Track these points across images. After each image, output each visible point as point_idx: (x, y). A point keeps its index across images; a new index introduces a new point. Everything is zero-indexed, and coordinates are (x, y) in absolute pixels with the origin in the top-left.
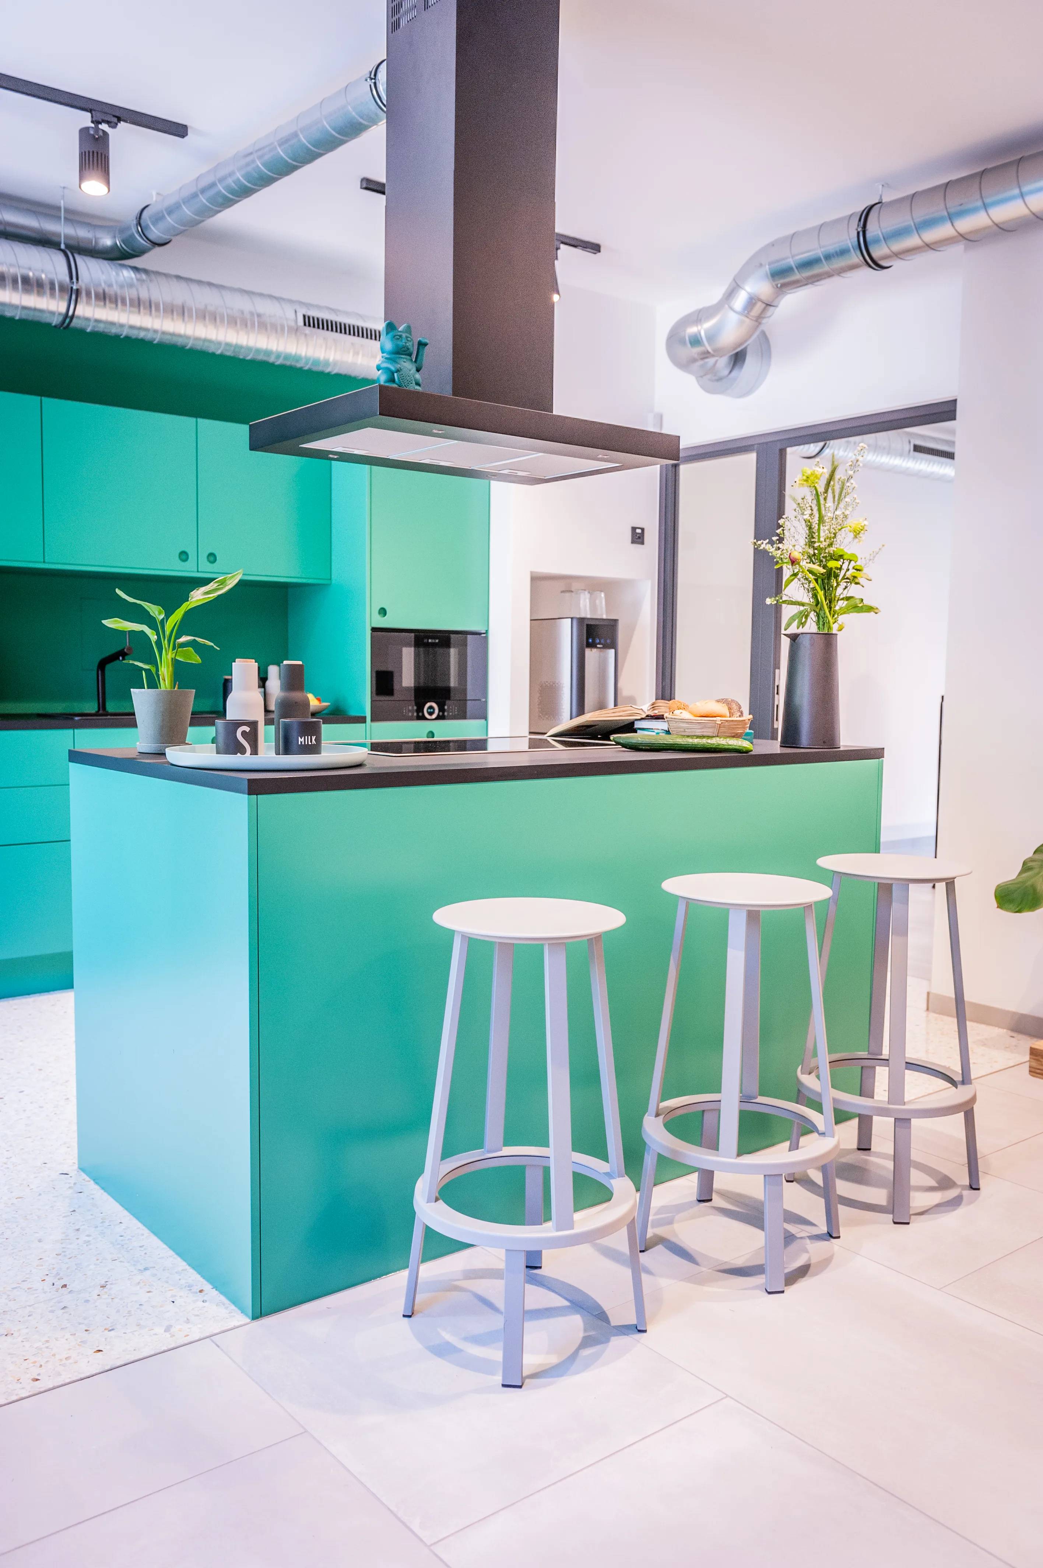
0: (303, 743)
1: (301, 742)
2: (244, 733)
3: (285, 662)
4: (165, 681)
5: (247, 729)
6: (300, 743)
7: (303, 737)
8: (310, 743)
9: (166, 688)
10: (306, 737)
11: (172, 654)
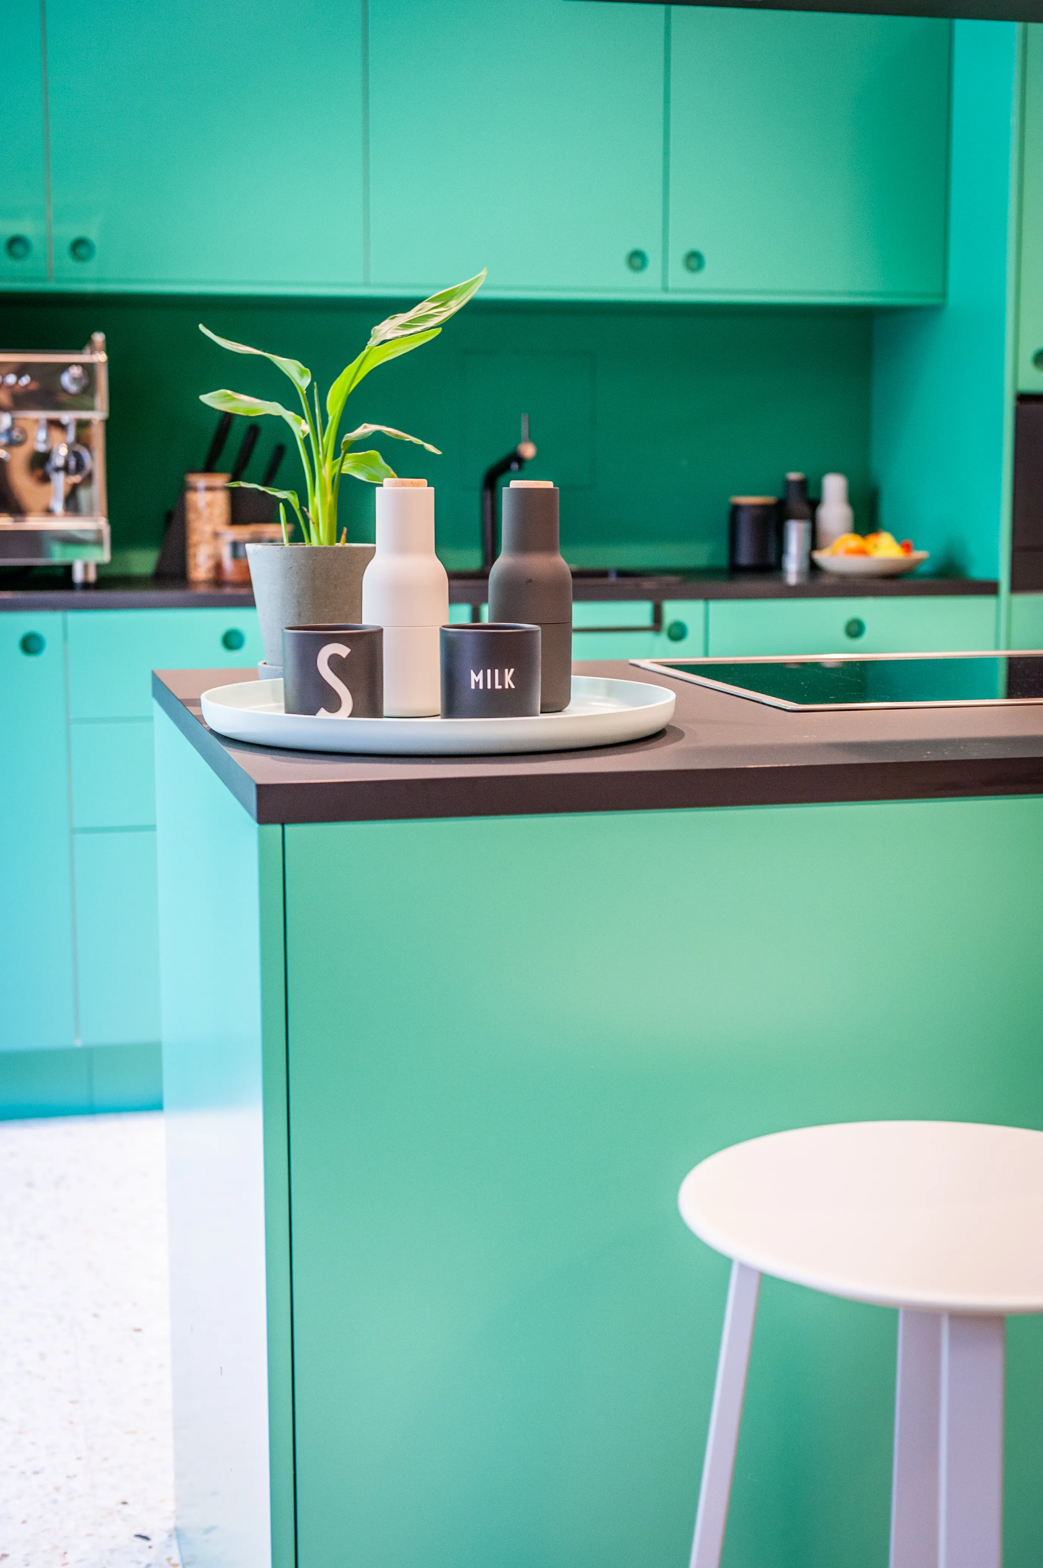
0: (481, 687)
1: (477, 684)
2: (335, 662)
3: (514, 484)
4: (318, 525)
5: (343, 651)
6: (473, 687)
7: (481, 672)
8: (498, 687)
9: (320, 542)
10: (489, 671)
11: (333, 467)
